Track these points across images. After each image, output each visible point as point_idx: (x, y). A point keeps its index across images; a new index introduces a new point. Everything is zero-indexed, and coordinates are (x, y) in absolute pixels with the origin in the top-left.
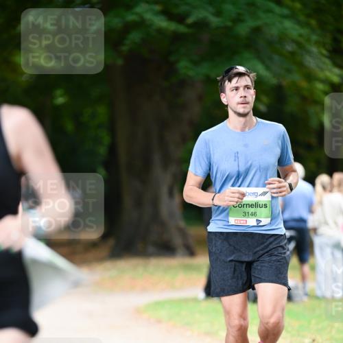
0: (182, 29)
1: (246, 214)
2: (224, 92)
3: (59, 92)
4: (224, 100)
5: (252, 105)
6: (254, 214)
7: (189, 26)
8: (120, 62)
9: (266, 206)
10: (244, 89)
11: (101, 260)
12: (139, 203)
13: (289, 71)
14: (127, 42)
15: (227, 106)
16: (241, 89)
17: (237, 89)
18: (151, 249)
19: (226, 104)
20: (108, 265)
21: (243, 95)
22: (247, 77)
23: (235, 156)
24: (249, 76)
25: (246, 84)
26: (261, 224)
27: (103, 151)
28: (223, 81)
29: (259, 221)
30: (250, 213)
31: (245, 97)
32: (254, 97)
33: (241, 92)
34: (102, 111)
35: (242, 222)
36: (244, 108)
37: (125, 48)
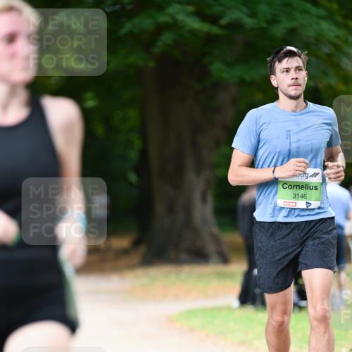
0: (215, 30)
1: (295, 196)
2: (274, 74)
3: (89, 95)
4: (274, 83)
5: (304, 86)
6: (304, 197)
7: (223, 27)
8: (151, 64)
9: (316, 188)
10: (295, 70)
11: (132, 267)
12: (171, 209)
13: (325, 73)
14: (160, 44)
15: (277, 88)
16: (293, 71)
17: (288, 70)
18: (183, 256)
19: (276, 86)
20: (140, 272)
21: (295, 76)
22: (298, 58)
23: (287, 135)
24: (300, 57)
25: (297, 65)
26: (310, 207)
27: (134, 155)
28: (273, 63)
29: (308, 204)
30: (300, 195)
31: (297, 79)
32: (306, 79)
33: (292, 74)
34: (133, 114)
35: (292, 204)
36: (295, 89)
37: (156, 50)
